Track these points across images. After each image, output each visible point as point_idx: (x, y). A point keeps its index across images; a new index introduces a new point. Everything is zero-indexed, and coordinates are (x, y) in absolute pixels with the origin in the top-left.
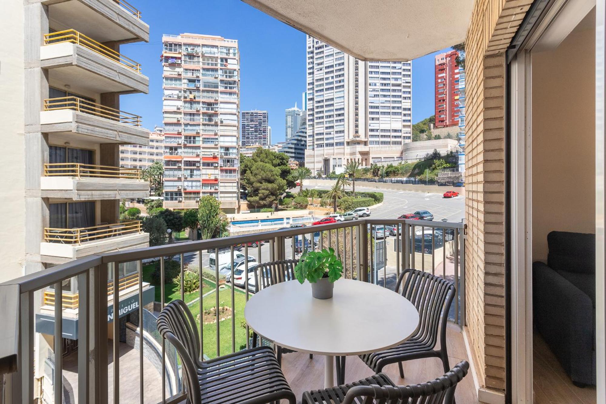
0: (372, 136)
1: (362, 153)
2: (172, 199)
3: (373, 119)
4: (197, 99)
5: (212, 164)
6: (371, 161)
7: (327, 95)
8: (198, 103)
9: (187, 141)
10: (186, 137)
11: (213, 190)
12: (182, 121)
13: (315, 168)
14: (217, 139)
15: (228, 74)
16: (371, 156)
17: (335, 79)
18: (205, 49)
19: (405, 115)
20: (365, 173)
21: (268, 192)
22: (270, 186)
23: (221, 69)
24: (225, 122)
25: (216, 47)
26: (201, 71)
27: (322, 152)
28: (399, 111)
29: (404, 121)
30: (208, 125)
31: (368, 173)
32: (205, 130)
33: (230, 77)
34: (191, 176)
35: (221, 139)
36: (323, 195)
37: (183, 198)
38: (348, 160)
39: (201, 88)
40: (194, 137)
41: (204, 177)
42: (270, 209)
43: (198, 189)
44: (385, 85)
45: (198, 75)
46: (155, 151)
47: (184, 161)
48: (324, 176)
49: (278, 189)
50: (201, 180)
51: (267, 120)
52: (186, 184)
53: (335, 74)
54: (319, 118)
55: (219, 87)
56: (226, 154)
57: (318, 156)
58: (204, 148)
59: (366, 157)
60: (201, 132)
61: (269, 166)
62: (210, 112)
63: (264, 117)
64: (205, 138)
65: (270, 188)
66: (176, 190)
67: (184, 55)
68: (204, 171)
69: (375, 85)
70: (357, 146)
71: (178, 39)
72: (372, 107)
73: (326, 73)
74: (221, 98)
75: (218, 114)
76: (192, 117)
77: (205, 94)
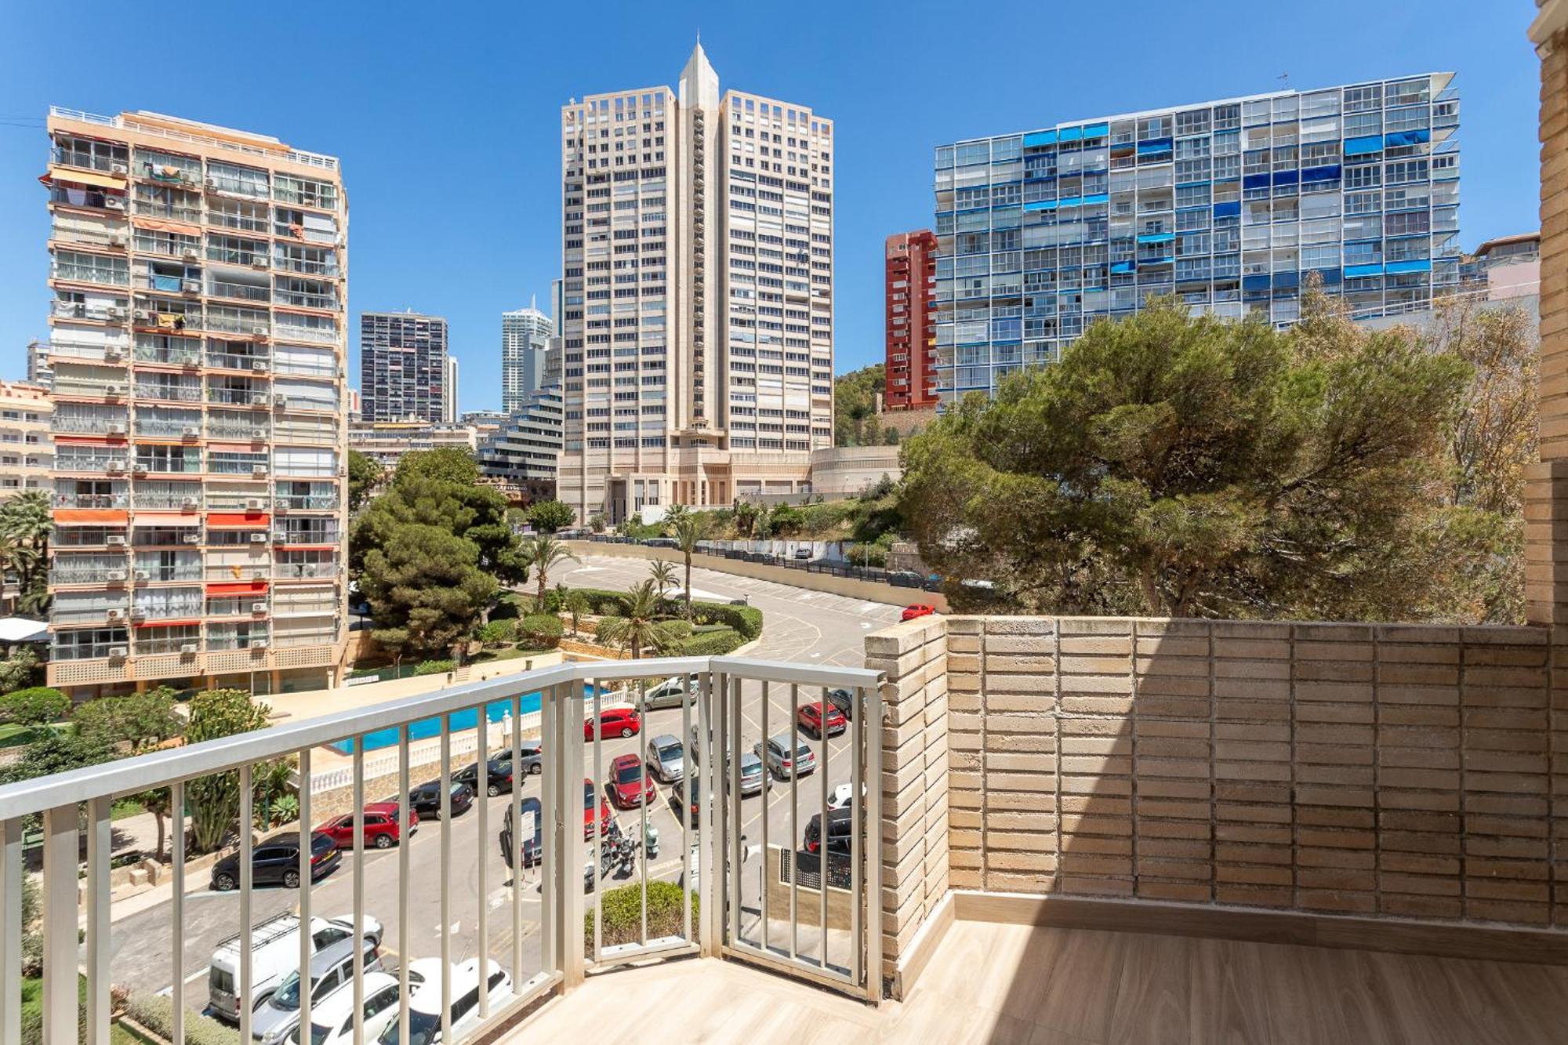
0: (738, 425)
1: (711, 469)
2: (85, 653)
3: (740, 381)
4: (188, 331)
5: (245, 537)
6: (735, 491)
7: (619, 308)
8: (195, 342)
9: (148, 462)
10: (144, 451)
11: (247, 617)
12: (130, 398)
13: (586, 502)
14: (264, 457)
15: (304, 261)
16: (736, 476)
17: (642, 270)
18: (216, 177)
19: (817, 375)
20: (720, 525)
21: (437, 613)
22: (445, 594)
23: (278, 243)
24: (291, 408)
25: (264, 174)
26: (205, 243)
27: (602, 461)
28: (804, 365)
29: (816, 389)
30: (232, 415)
31: (728, 525)
32: (221, 431)
33: (311, 269)
34: (164, 575)
35: (280, 459)
36: (605, 606)
37: (132, 649)
38: (675, 483)
39: (205, 296)
40: (177, 452)
41: (216, 577)
42: (443, 664)
43: (190, 618)
44: (770, 297)
45: (194, 253)
46: (24, 448)
47: (137, 528)
48: (609, 531)
49: (471, 604)
50: (204, 587)
51: (443, 345)
52: (143, 603)
53: (642, 255)
54: (598, 368)
55: (273, 296)
56: (297, 504)
57: (593, 470)
58: (212, 485)
59: (721, 477)
60: (205, 437)
61: (441, 534)
62: (239, 372)
63: (434, 335)
64: (220, 455)
65: (443, 603)
66: (101, 621)
67: (137, 184)
68: (213, 560)
69: (746, 294)
70: (700, 450)
71: (116, 129)
72: (736, 351)
73: (619, 249)
74: (277, 332)
75: (267, 380)
76: (169, 386)
77: (220, 318)
